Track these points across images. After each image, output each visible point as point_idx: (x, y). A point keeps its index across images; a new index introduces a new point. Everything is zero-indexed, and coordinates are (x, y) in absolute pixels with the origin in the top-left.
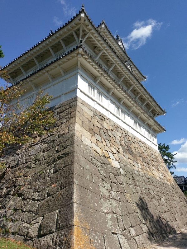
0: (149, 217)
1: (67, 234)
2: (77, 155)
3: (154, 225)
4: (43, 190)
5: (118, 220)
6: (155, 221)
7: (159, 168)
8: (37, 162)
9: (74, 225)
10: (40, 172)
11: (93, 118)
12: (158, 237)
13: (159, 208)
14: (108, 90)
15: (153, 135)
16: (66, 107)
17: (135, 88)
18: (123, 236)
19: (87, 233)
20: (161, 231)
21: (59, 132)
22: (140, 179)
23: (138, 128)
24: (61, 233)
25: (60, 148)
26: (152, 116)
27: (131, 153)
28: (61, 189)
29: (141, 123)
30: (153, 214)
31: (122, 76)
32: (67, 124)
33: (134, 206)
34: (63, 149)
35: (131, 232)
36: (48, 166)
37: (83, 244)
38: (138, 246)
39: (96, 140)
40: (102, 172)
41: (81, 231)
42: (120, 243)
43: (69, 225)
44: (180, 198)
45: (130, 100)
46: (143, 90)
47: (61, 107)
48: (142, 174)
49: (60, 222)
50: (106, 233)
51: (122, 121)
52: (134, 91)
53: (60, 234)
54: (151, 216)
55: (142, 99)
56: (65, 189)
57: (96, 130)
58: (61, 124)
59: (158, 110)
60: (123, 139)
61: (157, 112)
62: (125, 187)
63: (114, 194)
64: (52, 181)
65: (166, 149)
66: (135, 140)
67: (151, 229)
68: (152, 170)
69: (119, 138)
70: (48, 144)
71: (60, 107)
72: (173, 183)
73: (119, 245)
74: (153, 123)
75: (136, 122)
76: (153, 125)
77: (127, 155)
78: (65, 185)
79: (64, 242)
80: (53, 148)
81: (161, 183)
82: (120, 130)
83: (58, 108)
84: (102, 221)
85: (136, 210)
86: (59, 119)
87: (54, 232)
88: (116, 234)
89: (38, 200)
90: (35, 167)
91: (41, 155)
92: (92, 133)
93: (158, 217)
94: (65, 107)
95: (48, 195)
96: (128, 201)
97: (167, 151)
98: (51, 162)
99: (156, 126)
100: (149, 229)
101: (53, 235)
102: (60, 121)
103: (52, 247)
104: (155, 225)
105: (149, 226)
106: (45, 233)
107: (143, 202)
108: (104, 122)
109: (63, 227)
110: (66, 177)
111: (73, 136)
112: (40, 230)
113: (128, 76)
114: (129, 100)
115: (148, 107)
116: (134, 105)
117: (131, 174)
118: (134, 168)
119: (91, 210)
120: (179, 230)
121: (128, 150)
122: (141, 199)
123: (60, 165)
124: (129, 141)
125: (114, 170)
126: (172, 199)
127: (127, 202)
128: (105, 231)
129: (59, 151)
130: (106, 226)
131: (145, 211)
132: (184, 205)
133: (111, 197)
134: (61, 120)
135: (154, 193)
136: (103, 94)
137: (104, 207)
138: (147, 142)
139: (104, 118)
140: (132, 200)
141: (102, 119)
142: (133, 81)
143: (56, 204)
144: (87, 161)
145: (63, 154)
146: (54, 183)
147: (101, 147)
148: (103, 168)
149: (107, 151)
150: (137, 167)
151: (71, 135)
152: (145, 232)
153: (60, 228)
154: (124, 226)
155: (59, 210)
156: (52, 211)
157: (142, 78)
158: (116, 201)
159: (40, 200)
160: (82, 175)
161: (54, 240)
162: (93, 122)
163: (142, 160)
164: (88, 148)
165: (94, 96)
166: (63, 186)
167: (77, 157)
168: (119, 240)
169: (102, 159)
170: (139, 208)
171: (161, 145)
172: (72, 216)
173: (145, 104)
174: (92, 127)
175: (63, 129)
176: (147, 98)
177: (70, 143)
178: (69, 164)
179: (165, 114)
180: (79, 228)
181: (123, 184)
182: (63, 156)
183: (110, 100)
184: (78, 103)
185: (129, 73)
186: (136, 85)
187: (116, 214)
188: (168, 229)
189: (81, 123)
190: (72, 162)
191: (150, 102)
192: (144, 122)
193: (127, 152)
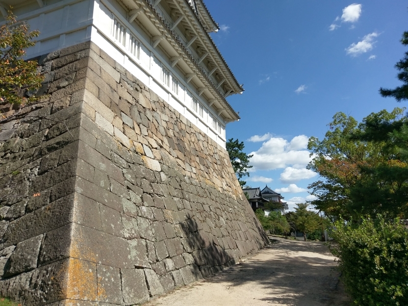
0: (198, 244)
1: (57, 271)
2: (84, 145)
3: (204, 254)
4: (17, 202)
5: (147, 248)
6: (206, 248)
7: (223, 174)
8: (9, 154)
9: (69, 257)
10: (14, 172)
11: (119, 85)
12: (207, 271)
13: (216, 231)
14: (151, 38)
15: (220, 125)
16: (69, 59)
17: (199, 41)
18: (152, 271)
19: (92, 269)
20: (214, 262)
21: (53, 103)
22: (192, 188)
23: (198, 111)
24: (46, 270)
25: (52, 132)
26: (221, 93)
27: (182, 149)
28: (51, 201)
29: (203, 103)
30: (205, 239)
31: (179, 17)
32: (68, 90)
33: (176, 227)
34: (58, 134)
35: (167, 265)
36: (29, 163)
37: (83, 285)
38: (175, 283)
39: (123, 123)
40: (129, 177)
41: (81, 265)
42: (147, 281)
43: (61, 257)
44: (248, 218)
45: (189, 62)
46: (212, 48)
47: (58, 57)
48: (195, 181)
49: (45, 253)
50: (125, 267)
51: (173, 96)
52: (197, 47)
53: (45, 272)
54: (201, 242)
55: (209, 63)
56: (57, 200)
57: (124, 106)
58: (57, 89)
59: (232, 85)
60: (171, 126)
61: (230, 87)
62: (166, 201)
63: (145, 211)
64: (35, 188)
65: (239, 147)
66: (192, 129)
67: (198, 260)
68: (211, 177)
69: (164, 124)
70: (31, 123)
71: (56, 58)
72: (240, 196)
73: (146, 283)
74: (222, 105)
75: (195, 100)
76: (222, 108)
77: (176, 153)
78: (57, 195)
79: (50, 283)
80: (39, 131)
81: (223, 196)
82: (167, 110)
83: (53, 59)
84: (121, 250)
85: (180, 233)
86: (54, 80)
87: (33, 269)
88: (143, 268)
89: (7, 219)
90: (4, 163)
91: (16, 142)
92: (116, 110)
93: (212, 243)
94: (67, 58)
95: (26, 211)
96: (169, 221)
97: (240, 151)
98: (34, 156)
99: (227, 111)
100: (195, 260)
101: (31, 274)
102: (56, 84)
103: (29, 292)
104: (206, 255)
105: (196, 256)
106: (17, 270)
107: (192, 222)
108: (141, 95)
109: (51, 260)
110: (62, 181)
111: (78, 112)
112: (7, 266)
113: (189, 19)
114: (186, 61)
115: (218, 77)
116: (194, 71)
117: (178, 182)
118: (184, 173)
119: (103, 234)
120: (240, 260)
121: (178, 144)
122: (189, 218)
123: (52, 162)
124: (181, 130)
125: (149, 174)
126: (236, 219)
127: (167, 221)
128: (124, 263)
129: (51, 138)
130: (127, 257)
131: (193, 234)
132: (251, 227)
133: (140, 215)
134: (57, 82)
135: (210, 210)
136: (141, 44)
137: (126, 230)
138: (210, 135)
139: (141, 88)
140: (175, 219)
141: (136, 89)
142: (196, 29)
143: (41, 225)
144: (103, 157)
145: (58, 143)
146: (38, 190)
147: (130, 136)
148: (131, 171)
149: (142, 144)
150: (190, 171)
151: (75, 111)
152: (189, 265)
153: (44, 261)
154: (156, 256)
155: (45, 234)
156: (32, 236)
157: (212, 25)
158: (148, 220)
159: (11, 218)
160: (92, 180)
161: (33, 281)
162: (119, 91)
163: (198, 162)
164: (106, 136)
165: (124, 45)
166: (55, 196)
167: (84, 148)
168: (146, 277)
169: (131, 156)
170: (185, 231)
171: (233, 141)
172: (67, 243)
173: (213, 71)
174: (117, 100)
175: (60, 99)
176: (217, 62)
177: (71, 124)
178: (68, 161)
179: (242, 93)
180: (77, 261)
181: (163, 196)
182: (58, 146)
183: (155, 57)
184: (92, 54)
185: (190, 14)
186: (201, 36)
187: (145, 239)
188: (224, 259)
189: (95, 90)
190: (74, 158)
191: (222, 69)
192: (209, 103)
193: (176, 147)
